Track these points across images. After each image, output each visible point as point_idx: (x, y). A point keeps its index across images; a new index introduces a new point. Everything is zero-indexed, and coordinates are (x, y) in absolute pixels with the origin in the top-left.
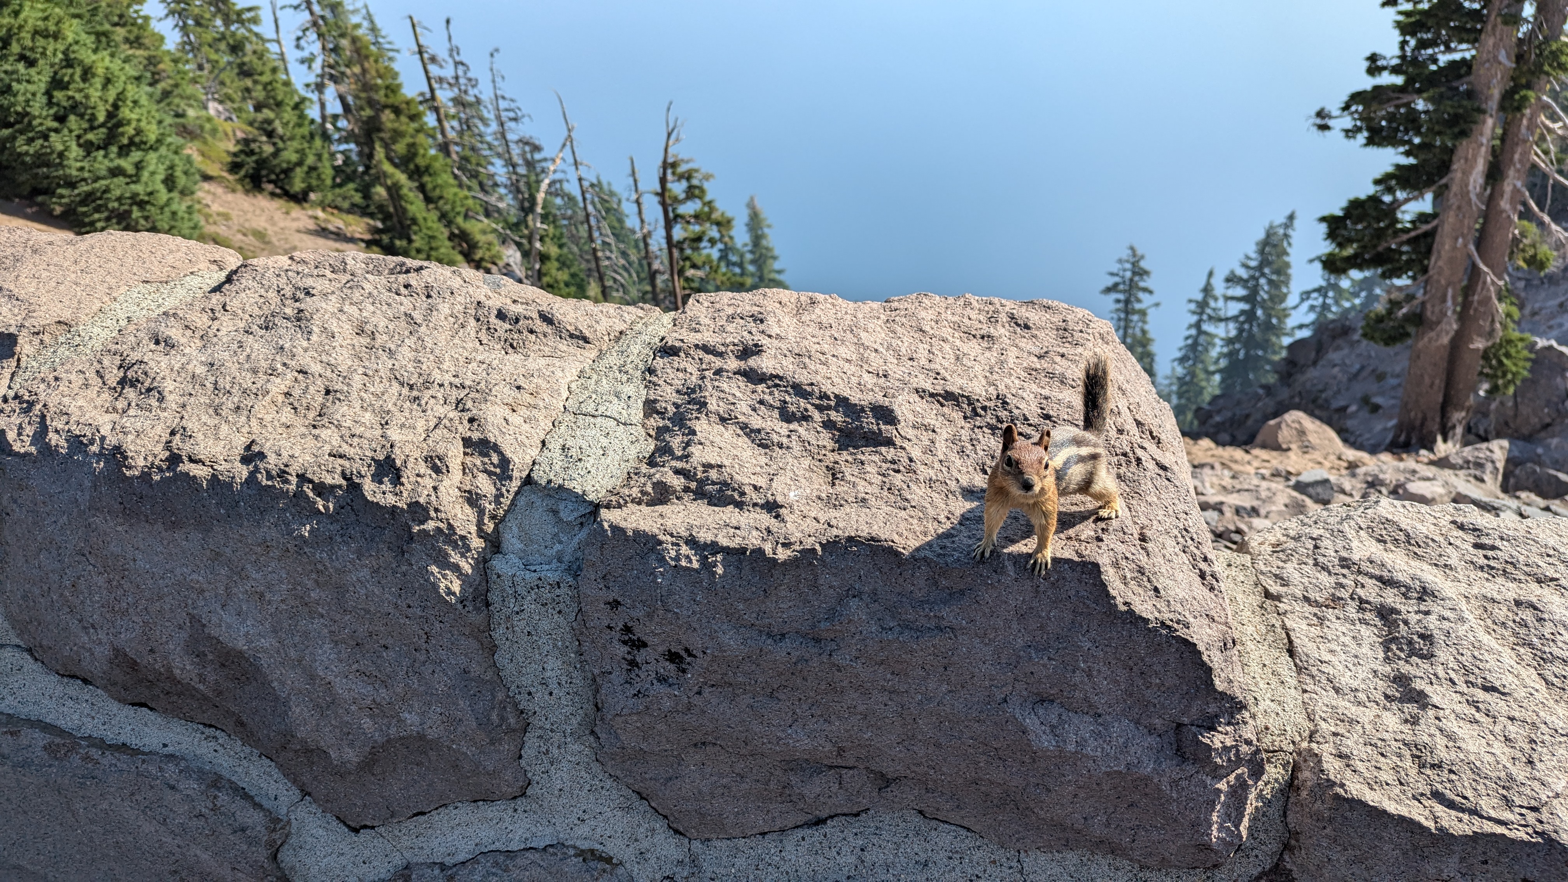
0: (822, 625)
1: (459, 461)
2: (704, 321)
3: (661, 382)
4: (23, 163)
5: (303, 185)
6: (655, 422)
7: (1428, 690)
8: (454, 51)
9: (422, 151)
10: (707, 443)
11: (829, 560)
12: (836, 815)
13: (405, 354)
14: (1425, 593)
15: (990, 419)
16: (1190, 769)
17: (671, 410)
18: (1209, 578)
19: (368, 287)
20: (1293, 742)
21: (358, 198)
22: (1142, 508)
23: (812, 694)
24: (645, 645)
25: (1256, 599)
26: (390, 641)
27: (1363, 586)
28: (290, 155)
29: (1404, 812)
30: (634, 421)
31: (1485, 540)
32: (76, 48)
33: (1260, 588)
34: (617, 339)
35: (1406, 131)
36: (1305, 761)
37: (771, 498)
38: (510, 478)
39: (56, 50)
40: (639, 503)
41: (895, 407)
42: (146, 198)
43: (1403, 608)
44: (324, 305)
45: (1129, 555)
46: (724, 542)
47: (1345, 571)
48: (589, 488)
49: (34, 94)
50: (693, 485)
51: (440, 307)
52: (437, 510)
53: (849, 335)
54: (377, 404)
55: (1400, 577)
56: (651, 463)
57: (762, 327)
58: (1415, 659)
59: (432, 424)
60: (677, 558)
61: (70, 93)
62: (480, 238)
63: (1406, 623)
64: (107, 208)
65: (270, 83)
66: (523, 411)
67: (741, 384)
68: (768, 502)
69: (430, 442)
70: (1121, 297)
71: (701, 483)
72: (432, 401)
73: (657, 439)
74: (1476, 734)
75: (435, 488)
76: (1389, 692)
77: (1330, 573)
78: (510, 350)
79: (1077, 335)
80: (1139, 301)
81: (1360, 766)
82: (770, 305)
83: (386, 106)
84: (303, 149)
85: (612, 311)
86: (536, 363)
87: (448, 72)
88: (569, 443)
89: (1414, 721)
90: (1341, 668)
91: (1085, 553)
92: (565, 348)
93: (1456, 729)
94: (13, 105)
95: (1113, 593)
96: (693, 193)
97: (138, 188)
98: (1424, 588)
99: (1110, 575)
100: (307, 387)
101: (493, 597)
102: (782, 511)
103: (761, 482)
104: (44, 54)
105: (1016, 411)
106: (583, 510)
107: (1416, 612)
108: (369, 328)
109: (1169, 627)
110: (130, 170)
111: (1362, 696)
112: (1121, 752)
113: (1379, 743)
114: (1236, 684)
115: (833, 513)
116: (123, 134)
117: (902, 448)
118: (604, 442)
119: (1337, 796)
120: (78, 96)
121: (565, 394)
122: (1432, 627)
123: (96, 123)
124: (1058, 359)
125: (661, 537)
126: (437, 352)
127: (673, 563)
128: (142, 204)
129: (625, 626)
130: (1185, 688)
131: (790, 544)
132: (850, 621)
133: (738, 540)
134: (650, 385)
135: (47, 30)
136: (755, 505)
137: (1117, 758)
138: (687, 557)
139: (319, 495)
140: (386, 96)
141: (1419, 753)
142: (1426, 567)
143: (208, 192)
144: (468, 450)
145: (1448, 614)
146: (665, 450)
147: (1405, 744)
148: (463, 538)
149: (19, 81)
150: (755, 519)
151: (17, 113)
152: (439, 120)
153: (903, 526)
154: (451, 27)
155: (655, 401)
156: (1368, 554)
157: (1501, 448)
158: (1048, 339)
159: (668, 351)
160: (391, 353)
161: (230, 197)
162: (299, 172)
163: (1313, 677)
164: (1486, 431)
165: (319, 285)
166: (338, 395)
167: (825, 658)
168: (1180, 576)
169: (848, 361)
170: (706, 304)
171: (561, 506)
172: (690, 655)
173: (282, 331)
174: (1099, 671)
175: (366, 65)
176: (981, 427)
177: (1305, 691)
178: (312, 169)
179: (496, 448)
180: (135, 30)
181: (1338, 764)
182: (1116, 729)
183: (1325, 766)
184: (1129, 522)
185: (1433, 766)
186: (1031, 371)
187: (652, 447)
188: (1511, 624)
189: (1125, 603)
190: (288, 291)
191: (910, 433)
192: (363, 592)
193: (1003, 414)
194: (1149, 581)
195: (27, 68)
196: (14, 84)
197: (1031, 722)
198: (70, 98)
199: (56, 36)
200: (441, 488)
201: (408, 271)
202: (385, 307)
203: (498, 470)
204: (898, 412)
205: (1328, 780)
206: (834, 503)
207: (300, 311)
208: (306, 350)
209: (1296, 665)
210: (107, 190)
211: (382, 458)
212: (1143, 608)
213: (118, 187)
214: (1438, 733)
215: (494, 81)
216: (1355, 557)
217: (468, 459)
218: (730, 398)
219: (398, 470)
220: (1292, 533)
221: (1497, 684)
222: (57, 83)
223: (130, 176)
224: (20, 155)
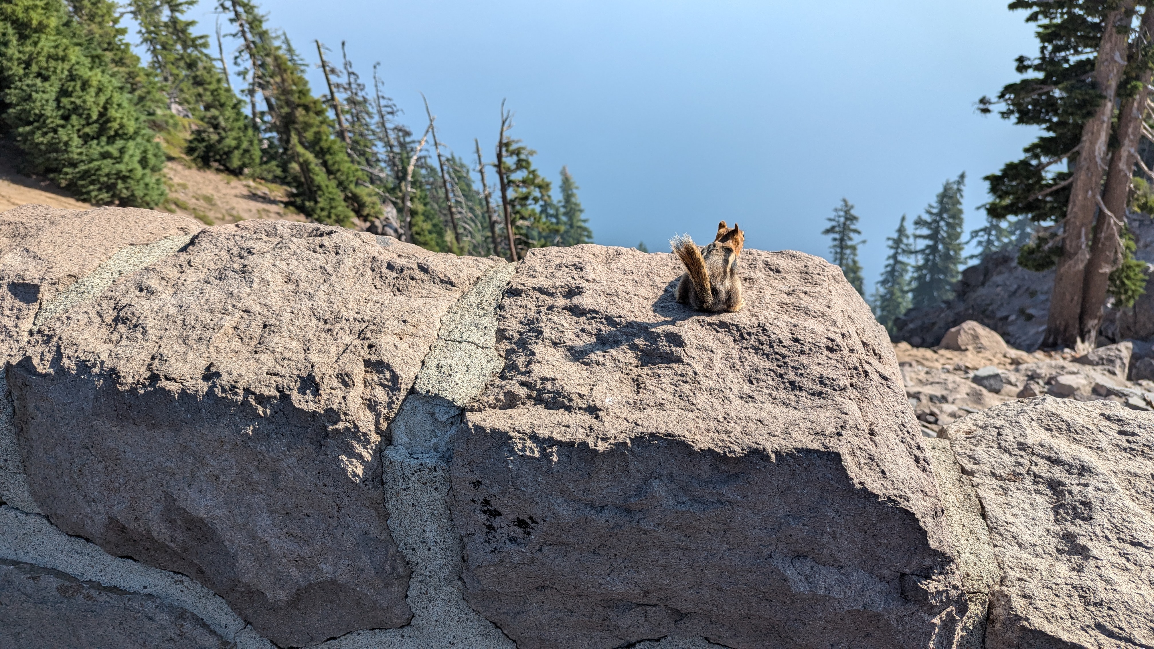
0: (633, 500)
1: (361, 377)
2: (539, 269)
3: (508, 316)
4: (40, 150)
5: (239, 163)
6: (505, 345)
7: (1089, 544)
8: (347, 64)
9: (324, 137)
10: (544, 362)
11: (637, 450)
12: (643, 641)
13: (321, 297)
14: (1084, 470)
15: (753, 342)
16: (912, 608)
17: (516, 336)
18: (922, 462)
19: (293, 247)
20: (989, 586)
21: (278, 172)
22: (870, 410)
23: (625, 551)
24: (499, 514)
25: (955, 475)
26: (311, 511)
27: (1036, 465)
28: (230, 142)
29: (1075, 640)
30: (490, 345)
31: (1126, 428)
32: (77, 67)
33: (957, 466)
34: (476, 283)
35: (1047, 113)
36: (998, 600)
37: (592, 404)
38: (399, 389)
40: (494, 408)
41: (683, 334)
42: (128, 174)
43: (1067, 481)
44: (261, 261)
45: (862, 446)
46: (558, 437)
47: (1022, 453)
48: (457, 396)
49: (47, 101)
50: (534, 394)
51: (346, 261)
52: (345, 414)
53: (646, 279)
54: (301, 335)
55: (1064, 457)
56: (503, 377)
57: (582, 274)
58: (1078, 521)
59: (341, 349)
60: (523, 450)
61: (73, 99)
62: (367, 200)
63: (1070, 493)
64: (99, 182)
65: (216, 90)
66: (408, 339)
67: (567, 317)
68: (589, 406)
69: (340, 363)
70: (837, 236)
71: (540, 392)
72: (341, 332)
73: (506, 358)
74: (1127, 579)
75: (344, 398)
76: (1060, 547)
77: (1010, 454)
78: (397, 293)
79: (816, 277)
80: (850, 239)
81: (1040, 604)
82: (587, 256)
83: (299, 105)
84: (239, 138)
85: (471, 262)
86: (416, 302)
87: (343, 80)
88: (442, 362)
89: (1079, 569)
90: (1022, 528)
91: (829, 445)
92: (437, 290)
93: (1112, 576)
94: (33, 109)
95: (851, 475)
96: (521, 164)
97: (121, 167)
98: (1083, 466)
99: (848, 462)
100: (250, 323)
101: (387, 478)
102: (601, 413)
103: (585, 391)
104: (54, 72)
105: (773, 336)
106: (452, 413)
107: (1078, 485)
108: (294, 278)
109: (894, 501)
110: (116, 153)
111: (1039, 550)
112: (859, 595)
113: (1054, 586)
114: (945, 543)
115: (638, 415)
116: (110, 128)
117: (688, 364)
118: (468, 361)
119: (1023, 628)
120: (78, 102)
121: (438, 325)
122: (1090, 496)
123: (91, 121)
124: (802, 296)
125: (511, 434)
126: (344, 295)
127: (520, 453)
128: (124, 179)
129: (485, 500)
130: (907, 546)
131: (608, 438)
132: (653, 497)
133: (568, 436)
134: (501, 318)
135: (57, 55)
136: (580, 408)
137: (856, 600)
138: (531, 449)
139: (259, 404)
140: (299, 98)
141: (1084, 594)
142: (1083, 449)
143: (171, 169)
144: (368, 369)
145: (1102, 486)
146: (512, 367)
147: (1074, 587)
148: (365, 434)
149: (37, 92)
150: (581, 420)
151: (35, 114)
152: (337, 115)
153: (691, 424)
154: (346, 47)
155: (504, 330)
156: (1039, 440)
157: (1127, 348)
158: (794, 280)
159: (513, 292)
160: (311, 296)
161: (187, 172)
162: (237, 154)
163: (1001, 535)
164: (1113, 334)
165: (258, 246)
166: (273, 328)
167: (634, 524)
168: (900, 461)
169: (646, 298)
170: (540, 256)
171: (437, 410)
172: (533, 522)
173: (232, 281)
174: (841, 534)
175: (285, 76)
176: (746, 348)
177: (995, 546)
178: (246, 151)
179: (388, 367)
180: (119, 53)
181: (1023, 603)
182: (854, 578)
183: (1014, 604)
184: (861, 421)
185: (1095, 604)
186: (783, 305)
187: (503, 365)
188: (1150, 493)
189: (860, 483)
190: (235, 250)
191: (694, 353)
192: (291, 474)
193: (764, 338)
194: (878, 465)
195: (42, 82)
196: (34, 94)
197: (790, 573)
198: (72, 103)
199: (63, 59)
200: (349, 398)
201: (321, 235)
202: (306, 262)
203: (390, 384)
204: (685, 338)
205: (1016, 615)
206: (639, 406)
207: (245, 266)
208: (249, 295)
209: (988, 526)
210: (99, 169)
211: (305, 375)
212: (873, 486)
213: (107, 165)
214: (1098, 578)
215: (376, 86)
216: (1030, 442)
217: (368, 376)
218: (560, 327)
219: (317, 384)
220: (980, 423)
221: (1142, 540)
222: (64, 92)
223: (116, 158)
224: (38, 144)
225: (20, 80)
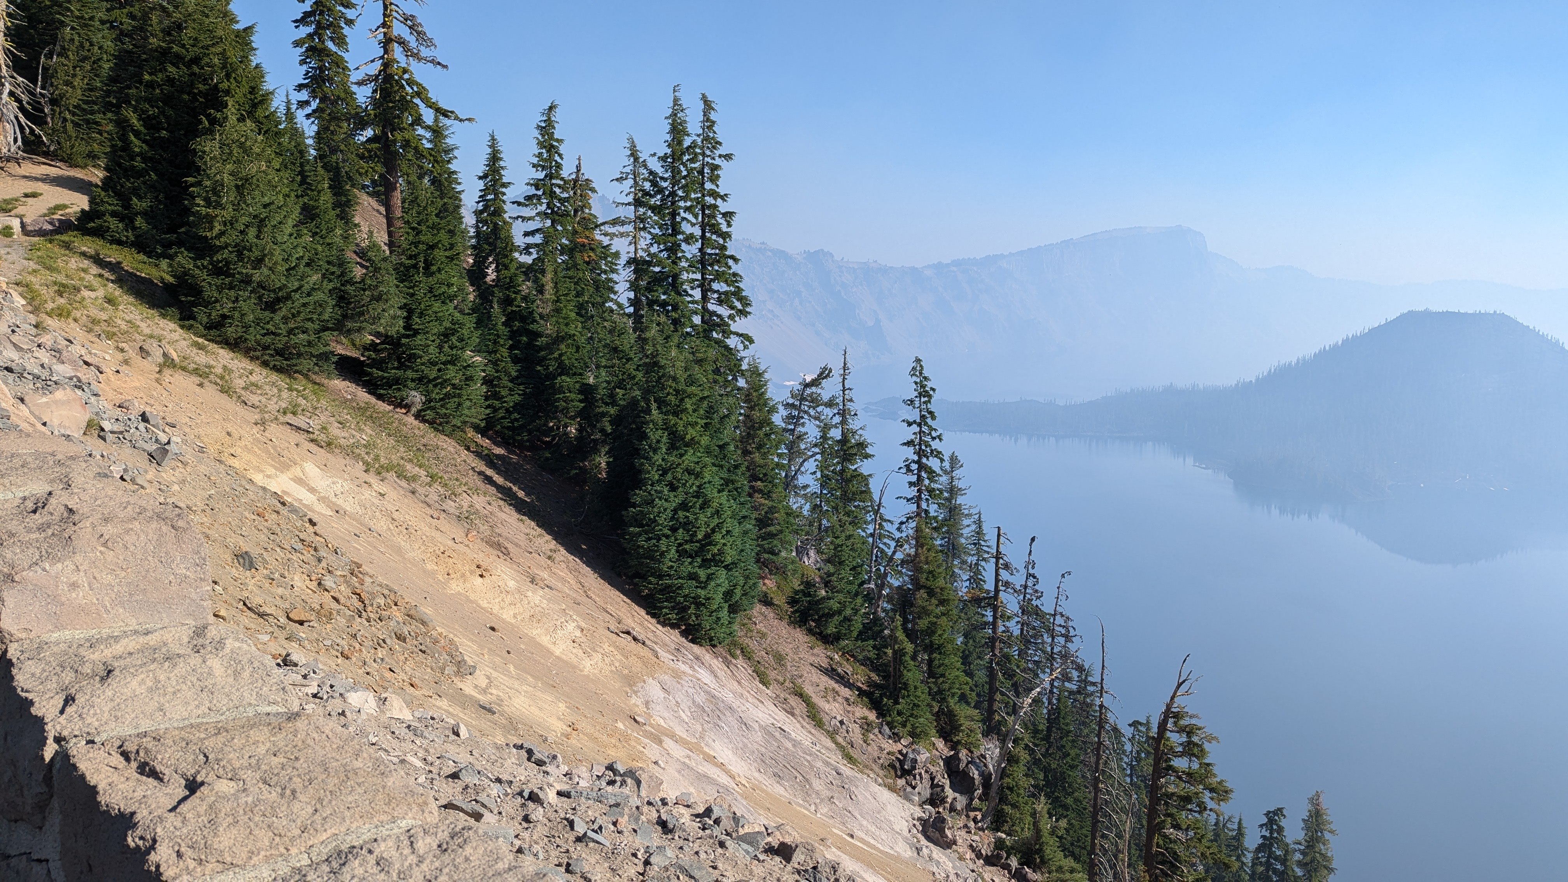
4: (638, 553)
5: (835, 631)
8: (1030, 564)
21: (872, 654)
28: (835, 604)
32: (707, 485)
39: (693, 484)
42: (705, 602)
49: (665, 510)
61: (688, 514)
62: (964, 723)
64: (675, 601)
83: (924, 587)
94: (650, 513)
96: (1192, 749)
97: (702, 593)
104: (684, 484)
110: (703, 578)
116: (709, 551)
120: (691, 517)
123: (695, 539)
128: (698, 605)
135: (694, 470)
140: (927, 579)
143: (762, 613)
149: (660, 499)
151: (650, 519)
152: (995, 617)
154: (1035, 544)
161: (776, 622)
162: (836, 619)
175: (920, 551)
195: (669, 491)
196: (657, 500)
198: (687, 517)
199: (697, 476)
210: (680, 588)
213: (689, 588)
215: (1057, 598)
222: (684, 506)
223: (701, 582)
224: (639, 546)
225: (652, 485)
